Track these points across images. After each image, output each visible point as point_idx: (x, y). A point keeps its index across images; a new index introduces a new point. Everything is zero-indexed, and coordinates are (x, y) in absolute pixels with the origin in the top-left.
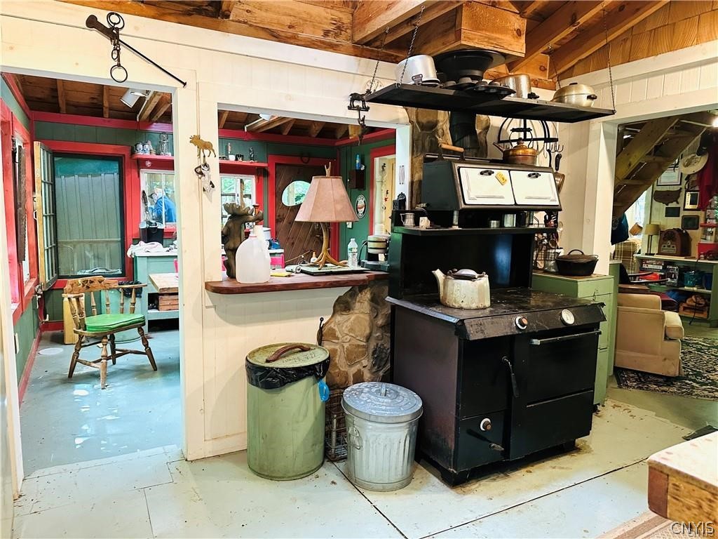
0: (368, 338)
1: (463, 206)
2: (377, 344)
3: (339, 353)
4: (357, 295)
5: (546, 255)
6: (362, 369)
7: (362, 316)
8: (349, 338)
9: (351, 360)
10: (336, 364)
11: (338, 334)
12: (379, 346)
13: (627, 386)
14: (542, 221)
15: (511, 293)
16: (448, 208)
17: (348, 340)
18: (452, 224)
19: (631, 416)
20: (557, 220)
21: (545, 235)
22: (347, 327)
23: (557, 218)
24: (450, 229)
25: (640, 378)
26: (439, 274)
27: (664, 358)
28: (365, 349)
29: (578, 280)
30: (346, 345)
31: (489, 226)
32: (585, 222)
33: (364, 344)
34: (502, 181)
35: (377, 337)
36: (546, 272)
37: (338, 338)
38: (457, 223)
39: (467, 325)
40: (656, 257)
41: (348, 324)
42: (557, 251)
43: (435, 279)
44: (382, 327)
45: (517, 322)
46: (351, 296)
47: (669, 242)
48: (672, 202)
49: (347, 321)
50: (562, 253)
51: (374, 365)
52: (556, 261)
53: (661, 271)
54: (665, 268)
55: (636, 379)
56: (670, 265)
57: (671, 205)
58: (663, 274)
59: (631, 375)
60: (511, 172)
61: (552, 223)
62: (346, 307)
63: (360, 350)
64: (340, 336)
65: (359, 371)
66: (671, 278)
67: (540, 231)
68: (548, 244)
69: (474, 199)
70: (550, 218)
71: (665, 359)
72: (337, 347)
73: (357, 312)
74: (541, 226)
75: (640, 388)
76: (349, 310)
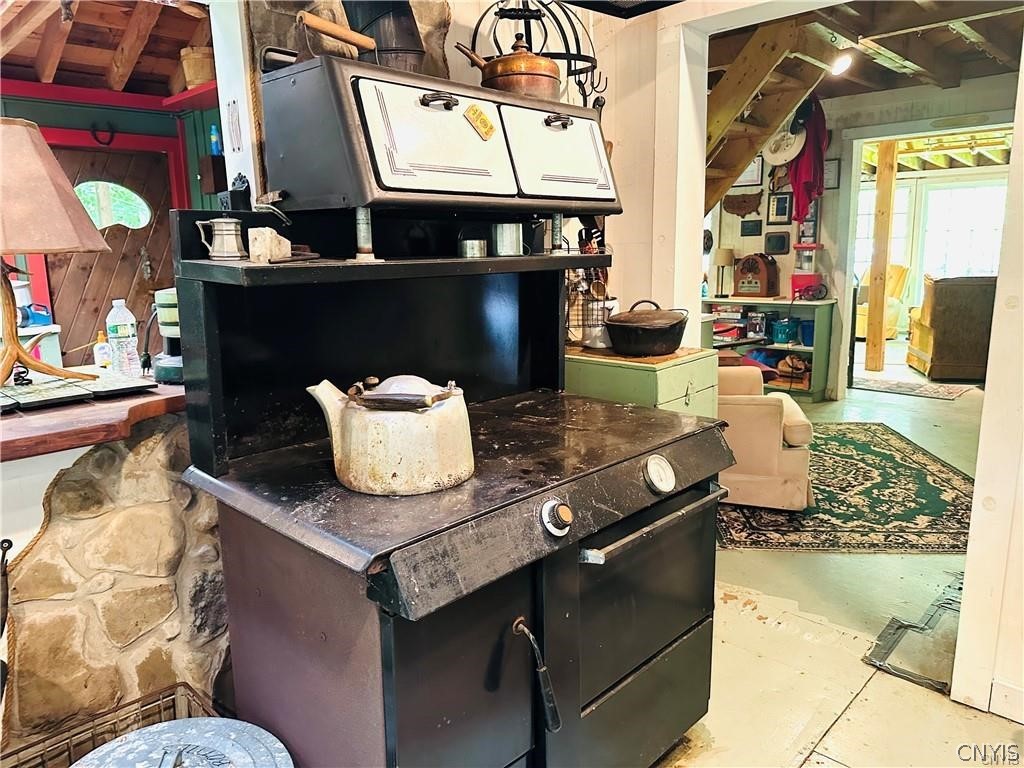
0: (175, 565)
1: (378, 194)
2: (205, 574)
3: (80, 625)
4: (123, 459)
5: (586, 313)
6: (166, 647)
7: (146, 511)
8: (108, 579)
9: (122, 633)
10: (74, 657)
11: (69, 575)
12: (209, 578)
13: (733, 541)
14: (574, 243)
15: (524, 411)
16: (336, 203)
17: (107, 584)
18: (353, 250)
19: (760, 618)
20: (603, 240)
21: (581, 271)
22: (97, 552)
23: (602, 235)
24: (350, 262)
25: (747, 518)
26: (326, 393)
27: (783, 480)
28: (166, 595)
29: (656, 366)
30: (101, 601)
31: (458, 252)
32: (655, 242)
33: (164, 582)
34: (483, 130)
35: (202, 556)
36: (587, 349)
37: (71, 588)
38: (369, 246)
39: (401, 571)
40: (731, 300)
41: (103, 541)
42: (608, 304)
43: (316, 410)
44: (212, 530)
45: (546, 519)
46: (99, 465)
47: (750, 275)
48: (750, 213)
49: (98, 533)
50: (617, 308)
51: (200, 629)
52: (607, 326)
53: (739, 321)
54: (744, 316)
55: (744, 524)
56: (751, 311)
57: (748, 218)
58: (742, 325)
59: (734, 515)
60: (502, 107)
61: (595, 246)
62: (86, 498)
63: (151, 600)
64: (75, 579)
65: (156, 654)
66: (755, 332)
67: (573, 263)
68: (588, 292)
69: (406, 173)
70: (589, 237)
71: (786, 482)
72: (73, 610)
73: (128, 503)
74: (573, 253)
75: (755, 543)
76: (100, 503)
